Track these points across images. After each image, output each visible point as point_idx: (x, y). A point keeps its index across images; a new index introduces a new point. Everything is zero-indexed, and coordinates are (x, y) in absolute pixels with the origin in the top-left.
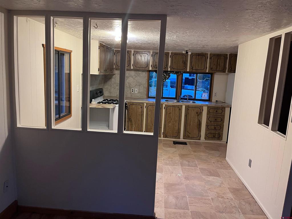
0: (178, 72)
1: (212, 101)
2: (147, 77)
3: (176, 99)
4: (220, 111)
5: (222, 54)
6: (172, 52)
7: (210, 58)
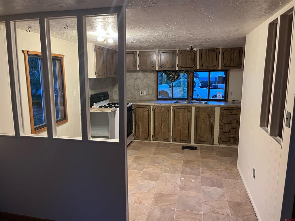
0: (188, 71)
1: (229, 101)
2: (155, 78)
3: (188, 100)
4: (235, 112)
5: (236, 48)
6: (179, 49)
7: (222, 54)
